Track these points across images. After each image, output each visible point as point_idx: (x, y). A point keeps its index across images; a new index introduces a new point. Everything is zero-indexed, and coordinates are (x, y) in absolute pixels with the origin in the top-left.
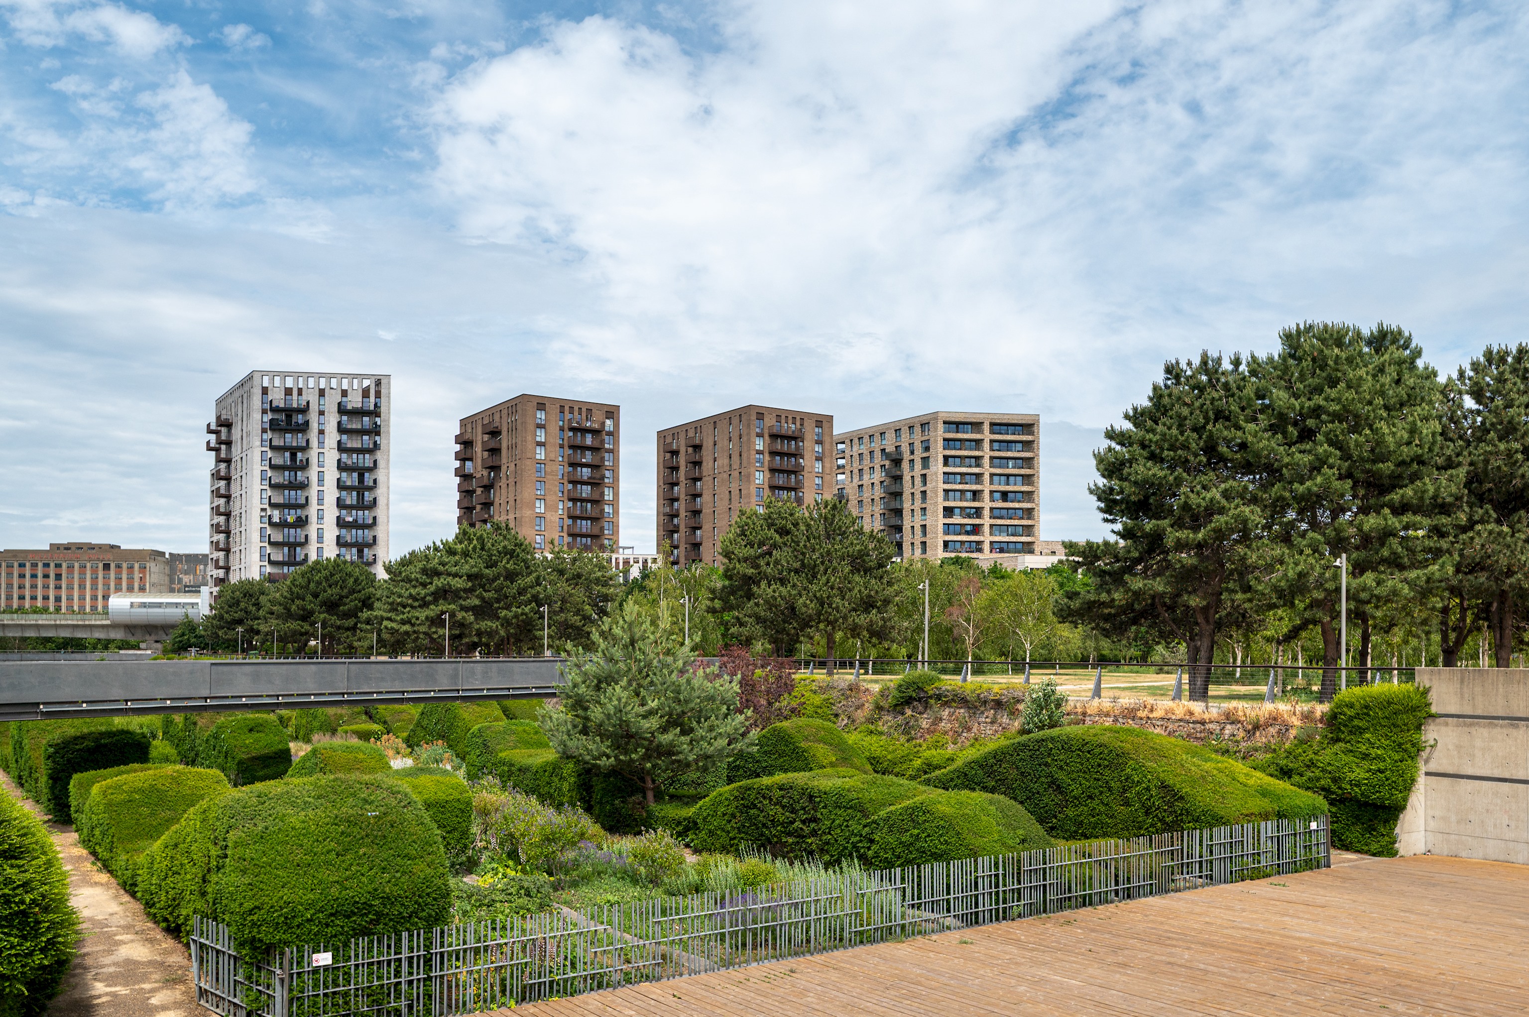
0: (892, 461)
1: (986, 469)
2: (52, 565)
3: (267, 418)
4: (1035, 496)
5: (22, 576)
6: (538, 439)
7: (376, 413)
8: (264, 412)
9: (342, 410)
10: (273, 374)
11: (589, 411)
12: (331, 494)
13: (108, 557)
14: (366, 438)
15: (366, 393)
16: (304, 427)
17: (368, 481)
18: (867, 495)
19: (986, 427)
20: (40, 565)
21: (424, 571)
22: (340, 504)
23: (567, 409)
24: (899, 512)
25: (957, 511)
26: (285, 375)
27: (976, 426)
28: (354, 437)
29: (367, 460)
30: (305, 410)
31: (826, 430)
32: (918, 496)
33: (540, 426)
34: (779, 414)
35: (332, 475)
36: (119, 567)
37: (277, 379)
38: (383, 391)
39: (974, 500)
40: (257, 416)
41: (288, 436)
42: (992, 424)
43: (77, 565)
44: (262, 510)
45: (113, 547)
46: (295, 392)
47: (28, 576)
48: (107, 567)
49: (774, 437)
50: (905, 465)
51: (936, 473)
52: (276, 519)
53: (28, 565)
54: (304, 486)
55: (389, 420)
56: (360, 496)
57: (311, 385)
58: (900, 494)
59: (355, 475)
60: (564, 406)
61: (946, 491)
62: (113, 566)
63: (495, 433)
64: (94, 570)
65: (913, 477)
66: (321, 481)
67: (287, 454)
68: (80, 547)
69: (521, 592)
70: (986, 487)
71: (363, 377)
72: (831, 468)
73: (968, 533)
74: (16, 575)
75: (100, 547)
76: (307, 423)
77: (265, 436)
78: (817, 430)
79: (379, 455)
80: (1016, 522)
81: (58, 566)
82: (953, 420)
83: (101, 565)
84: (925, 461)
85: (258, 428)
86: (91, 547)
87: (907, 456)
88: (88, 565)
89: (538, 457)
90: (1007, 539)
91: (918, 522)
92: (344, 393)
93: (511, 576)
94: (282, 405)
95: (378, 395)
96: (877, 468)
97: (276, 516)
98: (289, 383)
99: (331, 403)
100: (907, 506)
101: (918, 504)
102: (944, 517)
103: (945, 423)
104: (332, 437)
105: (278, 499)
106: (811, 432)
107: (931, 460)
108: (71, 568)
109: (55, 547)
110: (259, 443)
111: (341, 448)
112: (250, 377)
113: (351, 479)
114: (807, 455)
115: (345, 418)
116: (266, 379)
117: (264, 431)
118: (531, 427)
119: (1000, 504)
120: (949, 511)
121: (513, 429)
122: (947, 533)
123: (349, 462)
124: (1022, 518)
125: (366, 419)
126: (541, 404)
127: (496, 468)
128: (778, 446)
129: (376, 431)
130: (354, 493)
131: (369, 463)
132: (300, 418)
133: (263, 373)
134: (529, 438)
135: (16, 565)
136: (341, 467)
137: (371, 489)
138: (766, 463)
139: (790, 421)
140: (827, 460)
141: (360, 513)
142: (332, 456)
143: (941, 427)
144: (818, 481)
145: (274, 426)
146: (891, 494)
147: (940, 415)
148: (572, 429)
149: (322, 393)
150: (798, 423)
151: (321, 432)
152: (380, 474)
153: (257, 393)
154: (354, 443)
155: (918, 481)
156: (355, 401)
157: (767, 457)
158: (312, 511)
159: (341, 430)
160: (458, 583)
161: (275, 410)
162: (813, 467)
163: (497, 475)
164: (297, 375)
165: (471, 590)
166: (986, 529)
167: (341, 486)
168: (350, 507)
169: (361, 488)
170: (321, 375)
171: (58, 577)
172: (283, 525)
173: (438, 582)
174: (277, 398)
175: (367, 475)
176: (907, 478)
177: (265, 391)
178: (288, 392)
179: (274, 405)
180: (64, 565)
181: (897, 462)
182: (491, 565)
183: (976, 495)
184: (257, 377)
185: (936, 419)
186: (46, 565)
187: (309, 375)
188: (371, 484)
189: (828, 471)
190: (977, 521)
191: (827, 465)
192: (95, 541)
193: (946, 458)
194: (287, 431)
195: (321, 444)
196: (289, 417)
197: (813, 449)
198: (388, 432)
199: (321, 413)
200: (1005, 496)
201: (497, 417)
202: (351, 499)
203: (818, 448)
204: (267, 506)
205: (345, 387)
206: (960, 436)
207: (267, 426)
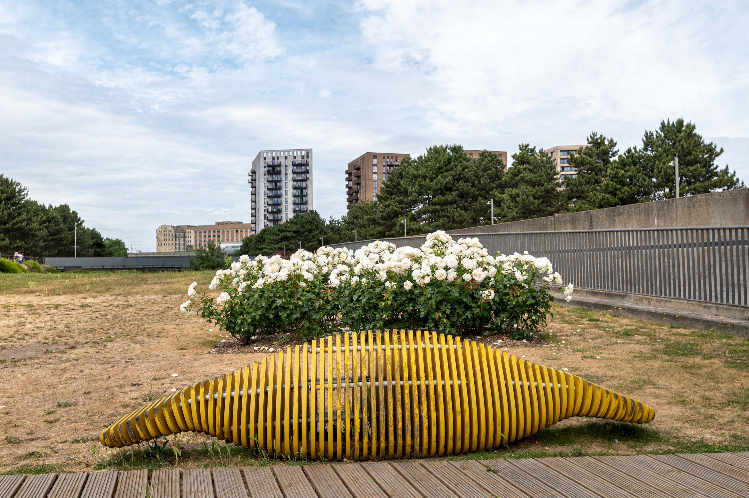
2: (216, 231)
3: (266, 169)
5: (205, 236)
6: (374, 171)
7: (307, 165)
8: (265, 167)
9: (294, 165)
10: (268, 152)
11: (396, 157)
12: (291, 199)
13: (238, 227)
14: (303, 175)
15: (303, 157)
16: (279, 173)
17: (305, 193)
20: (212, 231)
21: (279, 230)
22: (294, 204)
23: (386, 157)
26: (272, 152)
28: (299, 175)
29: (304, 184)
30: (280, 165)
33: (375, 165)
35: (291, 191)
36: (242, 231)
37: (269, 153)
38: (310, 156)
40: (262, 169)
41: (274, 176)
43: (225, 231)
44: (265, 207)
45: (239, 223)
46: (276, 158)
47: (207, 236)
48: (237, 231)
52: (270, 210)
53: (207, 232)
54: (280, 196)
55: (312, 168)
56: (302, 199)
57: (282, 155)
59: (299, 191)
60: (385, 156)
62: (239, 231)
63: (358, 169)
64: (232, 233)
66: (286, 194)
67: (274, 184)
68: (227, 223)
69: (314, 237)
71: (301, 150)
74: (203, 236)
75: (234, 223)
76: (280, 171)
77: (265, 177)
79: (308, 182)
81: (219, 232)
82: (565, 149)
83: (235, 231)
85: (262, 174)
86: (231, 223)
88: (230, 231)
89: (374, 179)
92: (295, 157)
93: (310, 231)
94: (271, 164)
95: (308, 157)
97: (270, 209)
98: (274, 155)
99: (289, 162)
103: (561, 151)
104: (290, 176)
105: (270, 202)
108: (223, 232)
109: (218, 224)
110: (263, 180)
111: (294, 180)
112: (260, 154)
113: (298, 192)
115: (295, 168)
116: (265, 154)
117: (265, 175)
118: (371, 166)
121: (364, 168)
123: (297, 186)
125: (303, 167)
126: (375, 156)
127: (359, 184)
129: (307, 172)
130: (299, 198)
131: (305, 186)
132: (278, 169)
133: (264, 152)
134: (370, 171)
135: (203, 232)
136: (294, 188)
137: (306, 196)
141: (302, 206)
142: (290, 183)
143: (559, 152)
145: (269, 173)
148: (388, 166)
149: (286, 158)
151: (286, 174)
152: (309, 191)
153: (262, 159)
154: (299, 178)
156: (299, 160)
158: (283, 207)
159: (294, 173)
160: (289, 234)
161: (269, 166)
163: (360, 187)
164: (277, 151)
165: (296, 237)
167: (294, 196)
168: (298, 204)
169: (302, 196)
170: (285, 151)
171: (219, 236)
172: (272, 213)
173: (283, 234)
174: (269, 161)
175: (304, 190)
177: (265, 159)
178: (274, 158)
179: (269, 164)
180: (221, 231)
182: (303, 227)
184: (262, 154)
185: (557, 149)
186: (214, 232)
187: (281, 151)
188: (305, 194)
192: (233, 220)
193: (562, 168)
194: (273, 174)
195: (286, 178)
196: (274, 169)
198: (312, 172)
199: (286, 166)
201: (359, 163)
202: (298, 200)
204: (266, 205)
205: (295, 155)
207: (266, 173)
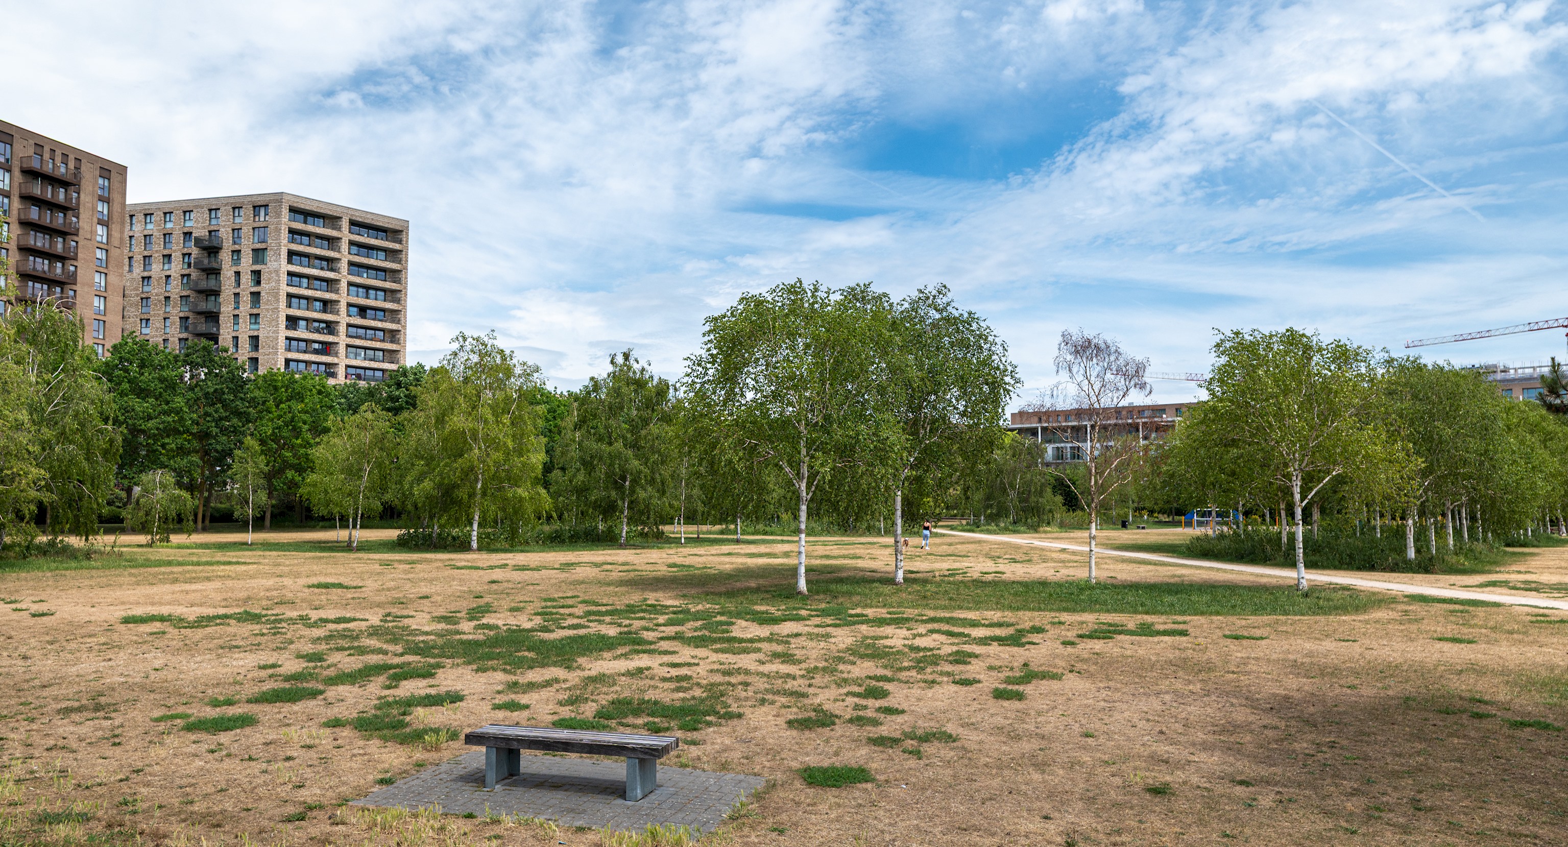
0: (204, 249)
1: (344, 275)
4: (401, 316)
18: (155, 290)
19: (345, 224)
24: (213, 317)
25: (302, 323)
27: (331, 219)
31: (116, 185)
32: (246, 298)
34: (40, 143)
39: (325, 311)
42: (353, 223)
49: (31, 174)
50: (225, 256)
51: (277, 272)
58: (216, 293)
61: (290, 296)
65: (238, 274)
70: (343, 297)
72: (121, 239)
73: (316, 352)
78: (101, 181)
80: (378, 345)
82: (301, 207)
84: (259, 254)
87: (228, 246)
90: (366, 364)
91: (245, 331)
96: (177, 257)
100: (226, 309)
101: (245, 308)
102: (287, 328)
103: (290, 208)
106: (91, 185)
107: (269, 253)
114: (84, 214)
119: (359, 321)
120: (292, 322)
122: (289, 349)
124: (383, 341)
128: (37, 190)
138: (15, 213)
139: (58, 159)
140: (115, 227)
143: (285, 212)
144: (99, 254)
146: (200, 292)
147: (285, 197)
150: (71, 165)
155: (246, 279)
157: (16, 204)
162: (93, 233)
166: (342, 349)
176: (228, 272)
181: (212, 249)
183: (327, 305)
185: (280, 201)
189: (115, 242)
190: (330, 338)
191: (116, 234)
193: (291, 254)
197: (94, 209)
200: (363, 311)
203: (102, 207)
206: (310, 228)
